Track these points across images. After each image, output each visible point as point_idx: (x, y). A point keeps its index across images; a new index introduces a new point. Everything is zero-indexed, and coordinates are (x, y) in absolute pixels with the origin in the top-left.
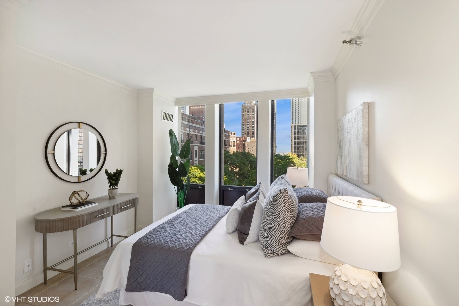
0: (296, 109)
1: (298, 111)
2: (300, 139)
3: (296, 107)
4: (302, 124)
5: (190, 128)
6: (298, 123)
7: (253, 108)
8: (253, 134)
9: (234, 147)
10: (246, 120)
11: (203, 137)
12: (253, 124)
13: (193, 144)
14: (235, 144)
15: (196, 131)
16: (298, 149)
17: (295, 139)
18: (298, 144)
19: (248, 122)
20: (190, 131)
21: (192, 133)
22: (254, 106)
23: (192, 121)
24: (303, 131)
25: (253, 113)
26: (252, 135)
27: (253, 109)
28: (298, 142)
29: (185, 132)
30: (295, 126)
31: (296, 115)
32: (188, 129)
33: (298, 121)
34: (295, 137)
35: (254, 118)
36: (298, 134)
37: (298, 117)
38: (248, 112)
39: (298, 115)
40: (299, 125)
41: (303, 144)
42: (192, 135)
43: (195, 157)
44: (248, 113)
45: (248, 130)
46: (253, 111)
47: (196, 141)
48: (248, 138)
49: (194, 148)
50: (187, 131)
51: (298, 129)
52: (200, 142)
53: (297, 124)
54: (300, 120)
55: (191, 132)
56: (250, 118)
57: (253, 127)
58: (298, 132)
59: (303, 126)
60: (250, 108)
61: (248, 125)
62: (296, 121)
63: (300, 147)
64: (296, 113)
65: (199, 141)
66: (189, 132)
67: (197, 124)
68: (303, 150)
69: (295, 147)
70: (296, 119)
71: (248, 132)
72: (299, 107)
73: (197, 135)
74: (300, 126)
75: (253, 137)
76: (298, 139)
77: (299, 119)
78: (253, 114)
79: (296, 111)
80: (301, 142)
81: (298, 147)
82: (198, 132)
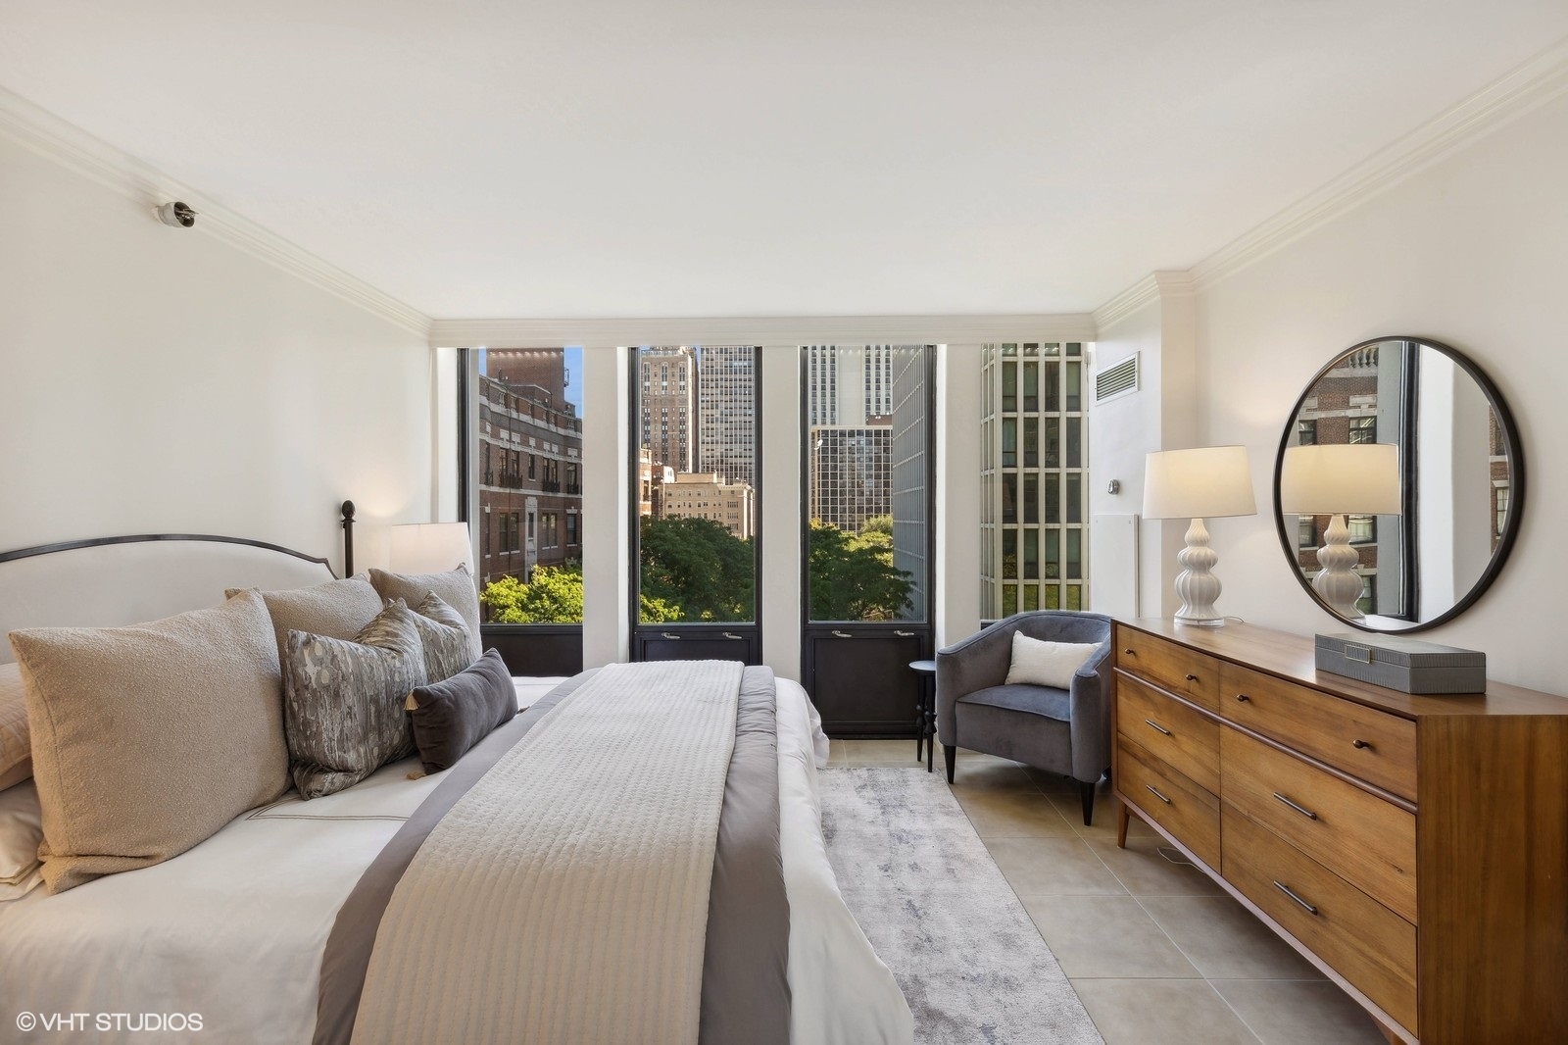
0: (824, 375)
1: (833, 381)
2: (841, 475)
3: (824, 369)
4: (847, 428)
5: (510, 430)
6: (833, 423)
7: (681, 364)
8: (683, 455)
9: (646, 503)
10: (659, 406)
11: (552, 465)
12: (683, 423)
13: (523, 491)
14: (650, 493)
15: (532, 442)
16: (834, 510)
17: (825, 476)
18: (834, 493)
19: (665, 415)
20: (510, 441)
21: (519, 448)
22: (686, 360)
23: (517, 401)
24: (849, 448)
25: (682, 383)
26: (677, 459)
27: (683, 370)
28: (834, 484)
29: (496, 443)
30: (825, 432)
31: (824, 395)
32: (504, 434)
33: (832, 416)
34: (825, 468)
35: (685, 401)
36: (834, 459)
37: (833, 402)
38: (665, 377)
39: (833, 395)
40: (837, 427)
41: (852, 492)
42: (518, 457)
43: (527, 538)
44: (665, 384)
45: (665, 441)
46: (683, 377)
47: (530, 477)
48: (668, 470)
49: (524, 506)
50: (502, 439)
51: (834, 442)
52: (543, 482)
53: (829, 427)
54: (837, 413)
55: (516, 444)
56: (672, 401)
57: (683, 432)
58: (834, 451)
59: (852, 434)
60: (673, 365)
61: (665, 423)
62: (824, 415)
63: (842, 502)
64: (823, 388)
65: (541, 478)
66: (507, 446)
67: (533, 416)
68: (852, 511)
69: (825, 501)
70: (824, 408)
71: (664, 449)
72: (833, 368)
73: (533, 457)
74: (842, 434)
75: (683, 467)
76: (834, 476)
77: (833, 409)
78: (683, 388)
79: (824, 381)
80: (843, 485)
81: (834, 501)
82: (539, 447)
